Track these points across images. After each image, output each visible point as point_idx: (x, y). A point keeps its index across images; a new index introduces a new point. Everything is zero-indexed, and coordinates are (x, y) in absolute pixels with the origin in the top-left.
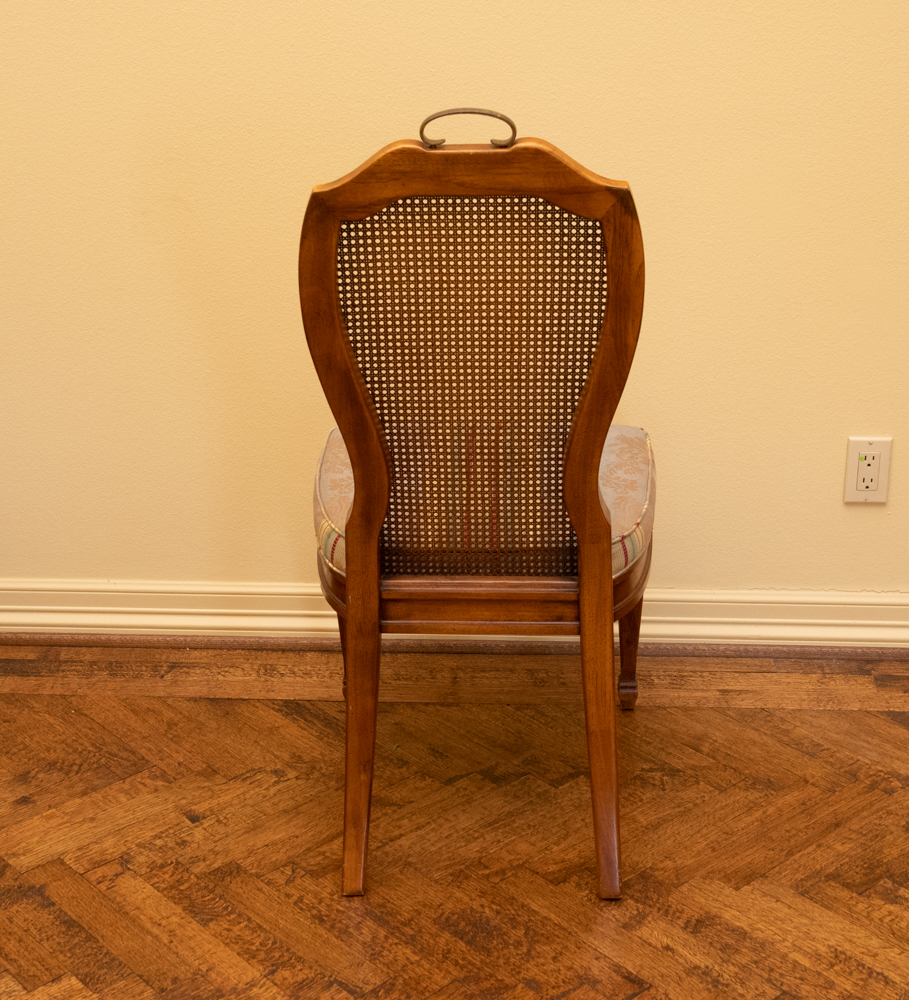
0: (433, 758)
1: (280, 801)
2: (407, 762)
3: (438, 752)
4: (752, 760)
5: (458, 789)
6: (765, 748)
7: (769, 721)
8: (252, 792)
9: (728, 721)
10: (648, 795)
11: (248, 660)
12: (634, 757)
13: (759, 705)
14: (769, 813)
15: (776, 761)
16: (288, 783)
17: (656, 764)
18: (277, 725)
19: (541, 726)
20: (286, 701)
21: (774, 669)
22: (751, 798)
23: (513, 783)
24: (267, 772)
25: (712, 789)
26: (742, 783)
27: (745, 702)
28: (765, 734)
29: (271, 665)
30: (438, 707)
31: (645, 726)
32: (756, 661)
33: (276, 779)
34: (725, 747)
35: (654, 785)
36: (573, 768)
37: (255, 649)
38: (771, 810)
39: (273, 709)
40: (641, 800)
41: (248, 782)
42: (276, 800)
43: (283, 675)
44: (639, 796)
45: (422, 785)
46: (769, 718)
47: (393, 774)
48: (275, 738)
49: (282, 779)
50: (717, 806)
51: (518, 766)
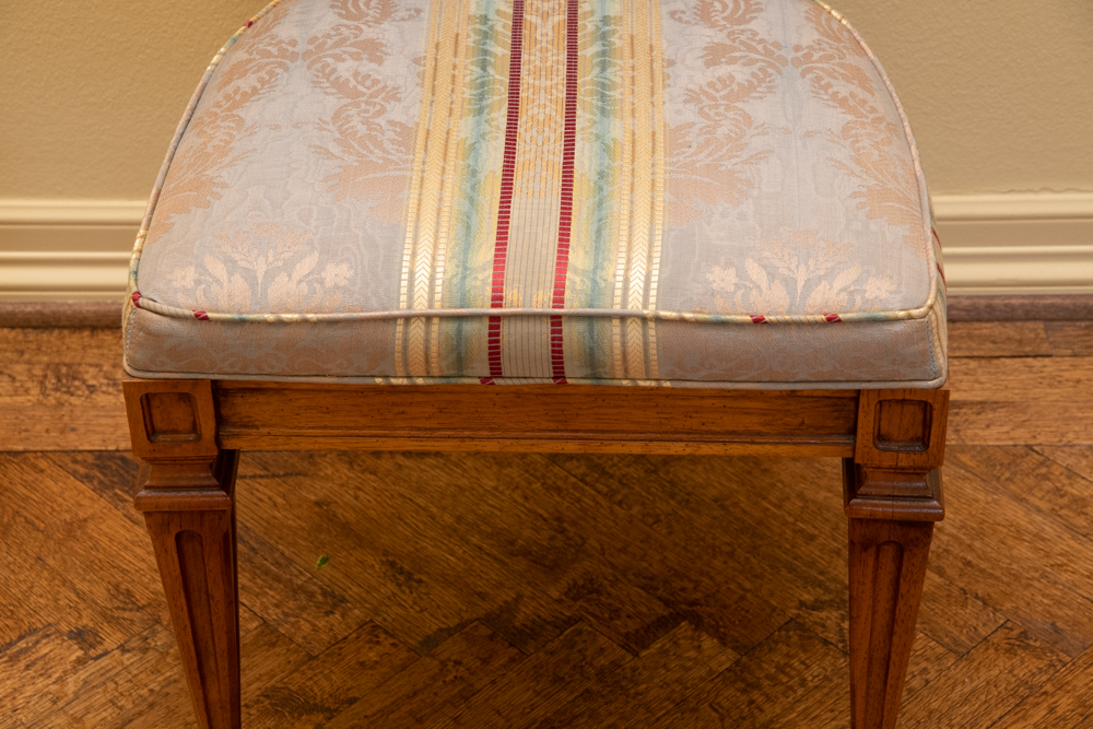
0: (392, 587)
1: (87, 711)
2: (343, 600)
3: (401, 572)
4: (1017, 577)
5: (444, 663)
6: (1040, 545)
7: (1045, 477)
8: (29, 690)
9: (964, 478)
10: (815, 669)
11: (22, 353)
12: (784, 572)
13: (1022, 436)
14: (1060, 712)
15: (1064, 577)
16: (104, 661)
17: (827, 590)
18: (82, 515)
19: (599, 498)
20: (100, 455)
21: (1045, 348)
22: (1021, 673)
23: (550, 646)
24: (59, 633)
25: (940, 650)
26: (1001, 634)
27: (994, 430)
28: (1039, 510)
29: (69, 366)
30: (400, 459)
31: (801, 496)
32: (1010, 330)
33: (80, 653)
34: (961, 543)
35: (826, 642)
36: (666, 603)
37: (35, 328)
38: (1065, 703)
39: (75, 474)
40: (803, 682)
41: (22, 664)
42: (78, 708)
43: (92, 389)
44: (799, 673)
45: (373, 656)
46: (1043, 470)
47: (315, 629)
48: (77, 547)
49: (92, 653)
50: (955, 696)
51: (559, 601)
